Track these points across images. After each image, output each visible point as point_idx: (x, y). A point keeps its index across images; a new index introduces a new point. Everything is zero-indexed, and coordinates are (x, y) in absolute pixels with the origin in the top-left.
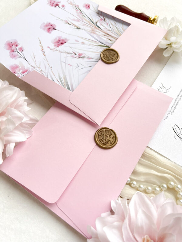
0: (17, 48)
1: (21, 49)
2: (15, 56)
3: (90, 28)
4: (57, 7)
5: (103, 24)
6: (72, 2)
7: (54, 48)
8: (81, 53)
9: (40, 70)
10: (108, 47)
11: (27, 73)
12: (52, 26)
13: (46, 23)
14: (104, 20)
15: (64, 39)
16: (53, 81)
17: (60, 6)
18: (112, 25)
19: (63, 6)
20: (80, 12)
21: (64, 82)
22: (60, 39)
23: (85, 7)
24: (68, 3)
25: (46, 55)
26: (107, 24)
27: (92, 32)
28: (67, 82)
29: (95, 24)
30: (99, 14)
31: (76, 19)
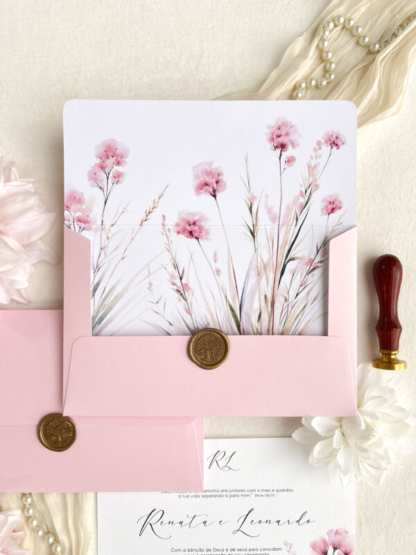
0: (116, 168)
1: (118, 177)
2: (96, 180)
3: (268, 256)
4: (278, 151)
5: (299, 275)
6: (320, 168)
7: (171, 227)
8: (190, 285)
9: (105, 242)
10: (238, 326)
11: (83, 225)
12: (219, 184)
13: (213, 167)
14: (314, 269)
15: (206, 227)
16: (98, 284)
17: (285, 155)
18: (308, 294)
19: (290, 161)
20: (301, 204)
21: (108, 302)
22: (200, 220)
23: (325, 204)
24: (310, 162)
25: (144, 227)
26: (305, 283)
27: (261, 268)
28: (110, 308)
29: (288, 258)
30: (324, 247)
31: (276, 210)
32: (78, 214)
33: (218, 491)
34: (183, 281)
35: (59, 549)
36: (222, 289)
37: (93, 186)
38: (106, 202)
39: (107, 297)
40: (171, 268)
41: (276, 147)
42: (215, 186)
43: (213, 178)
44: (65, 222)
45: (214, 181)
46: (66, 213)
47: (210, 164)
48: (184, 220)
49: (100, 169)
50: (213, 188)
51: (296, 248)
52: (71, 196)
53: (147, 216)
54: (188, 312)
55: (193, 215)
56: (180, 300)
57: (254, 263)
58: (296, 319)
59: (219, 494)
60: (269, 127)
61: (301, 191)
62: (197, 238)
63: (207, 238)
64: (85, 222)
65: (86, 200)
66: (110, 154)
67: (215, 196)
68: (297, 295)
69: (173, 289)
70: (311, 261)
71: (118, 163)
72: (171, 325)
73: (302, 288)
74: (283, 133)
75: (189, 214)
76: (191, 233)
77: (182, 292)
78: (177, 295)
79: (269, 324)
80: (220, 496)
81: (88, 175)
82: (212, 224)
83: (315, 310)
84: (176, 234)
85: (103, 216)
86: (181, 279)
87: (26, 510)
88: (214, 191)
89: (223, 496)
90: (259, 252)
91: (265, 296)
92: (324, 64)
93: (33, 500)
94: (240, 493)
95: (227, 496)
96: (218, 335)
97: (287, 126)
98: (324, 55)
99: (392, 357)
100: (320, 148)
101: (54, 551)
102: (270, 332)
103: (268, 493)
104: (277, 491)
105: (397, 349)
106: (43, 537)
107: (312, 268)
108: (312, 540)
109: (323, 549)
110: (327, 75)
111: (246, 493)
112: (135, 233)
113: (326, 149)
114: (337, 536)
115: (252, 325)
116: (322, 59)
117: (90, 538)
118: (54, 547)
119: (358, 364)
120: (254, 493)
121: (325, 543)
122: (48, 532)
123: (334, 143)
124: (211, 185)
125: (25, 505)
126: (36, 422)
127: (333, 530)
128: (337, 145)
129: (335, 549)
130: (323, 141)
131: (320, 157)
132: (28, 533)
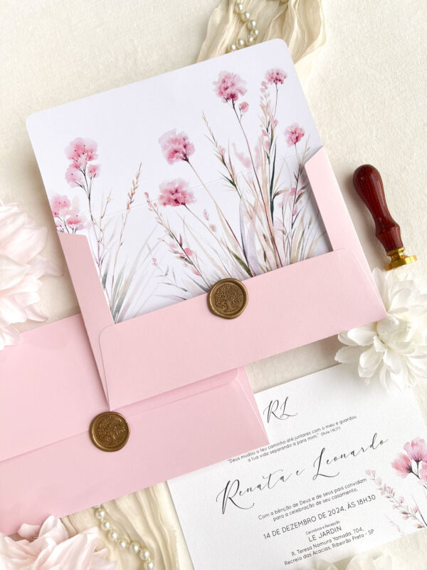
0: (90, 163)
1: (94, 171)
2: (74, 180)
3: (254, 199)
4: (230, 101)
5: (288, 206)
6: (272, 105)
7: (157, 202)
8: (191, 249)
9: (100, 235)
10: (248, 271)
11: (74, 226)
12: (187, 147)
13: (177, 134)
14: (299, 196)
15: (188, 192)
16: (106, 275)
17: (237, 103)
18: (302, 220)
19: (244, 107)
20: (267, 142)
21: (120, 289)
22: (180, 187)
23: (288, 136)
24: (261, 102)
25: (131, 209)
26: (296, 212)
27: (251, 211)
28: (124, 294)
29: (273, 195)
30: (302, 174)
31: (247, 155)
32: (68, 217)
33: (284, 443)
34: (184, 247)
35: (147, 554)
36: (222, 242)
37: (73, 187)
38: (89, 198)
39: (117, 285)
40: (168, 239)
41: (227, 99)
42: (184, 150)
43: (179, 144)
44: (58, 228)
45: (182, 146)
46: (56, 219)
47: (173, 132)
48: (165, 191)
49: (76, 169)
50: (183, 153)
51: (276, 183)
52: (56, 202)
53: (131, 198)
54: (198, 273)
55: (173, 183)
56: (186, 265)
57: (244, 209)
58: (299, 247)
59: (286, 445)
60: (215, 83)
61: (263, 131)
62: (184, 204)
63: (192, 201)
64: (76, 223)
65: (71, 202)
66: (80, 152)
67: (187, 160)
68: (293, 225)
69: (177, 257)
70: (294, 191)
71: (90, 158)
72: (186, 291)
73: (294, 217)
74: (229, 85)
75: (169, 183)
76: (177, 201)
77: (186, 257)
78: (182, 262)
79: (276, 260)
80: (288, 446)
81: (66, 178)
82: (193, 186)
83: (313, 233)
84: (162, 206)
85: (90, 212)
86: (181, 245)
87: (102, 526)
88: (185, 155)
89: (291, 446)
90: (245, 198)
91: (264, 235)
92: (245, 25)
93: (106, 513)
94: (306, 437)
95: (294, 444)
96: (232, 284)
97: (230, 78)
98: (243, 17)
99: (400, 254)
100: (266, 88)
101: (142, 558)
102: (279, 265)
103: (332, 427)
104: (341, 422)
105: (402, 246)
106: (128, 548)
107: (297, 196)
108: (392, 460)
109: (406, 465)
110: (252, 33)
111: (312, 435)
112: (125, 218)
113: (272, 86)
114: (415, 448)
115: (261, 267)
116: (242, 20)
117: (174, 531)
118: (141, 554)
119: (372, 271)
120: (319, 432)
121: (405, 458)
122: (132, 542)
123: (277, 79)
124: (180, 151)
125: (99, 520)
126: (86, 428)
127: (408, 443)
128: (280, 80)
129: (418, 461)
130: (267, 81)
131: (269, 95)
132: (111, 548)
